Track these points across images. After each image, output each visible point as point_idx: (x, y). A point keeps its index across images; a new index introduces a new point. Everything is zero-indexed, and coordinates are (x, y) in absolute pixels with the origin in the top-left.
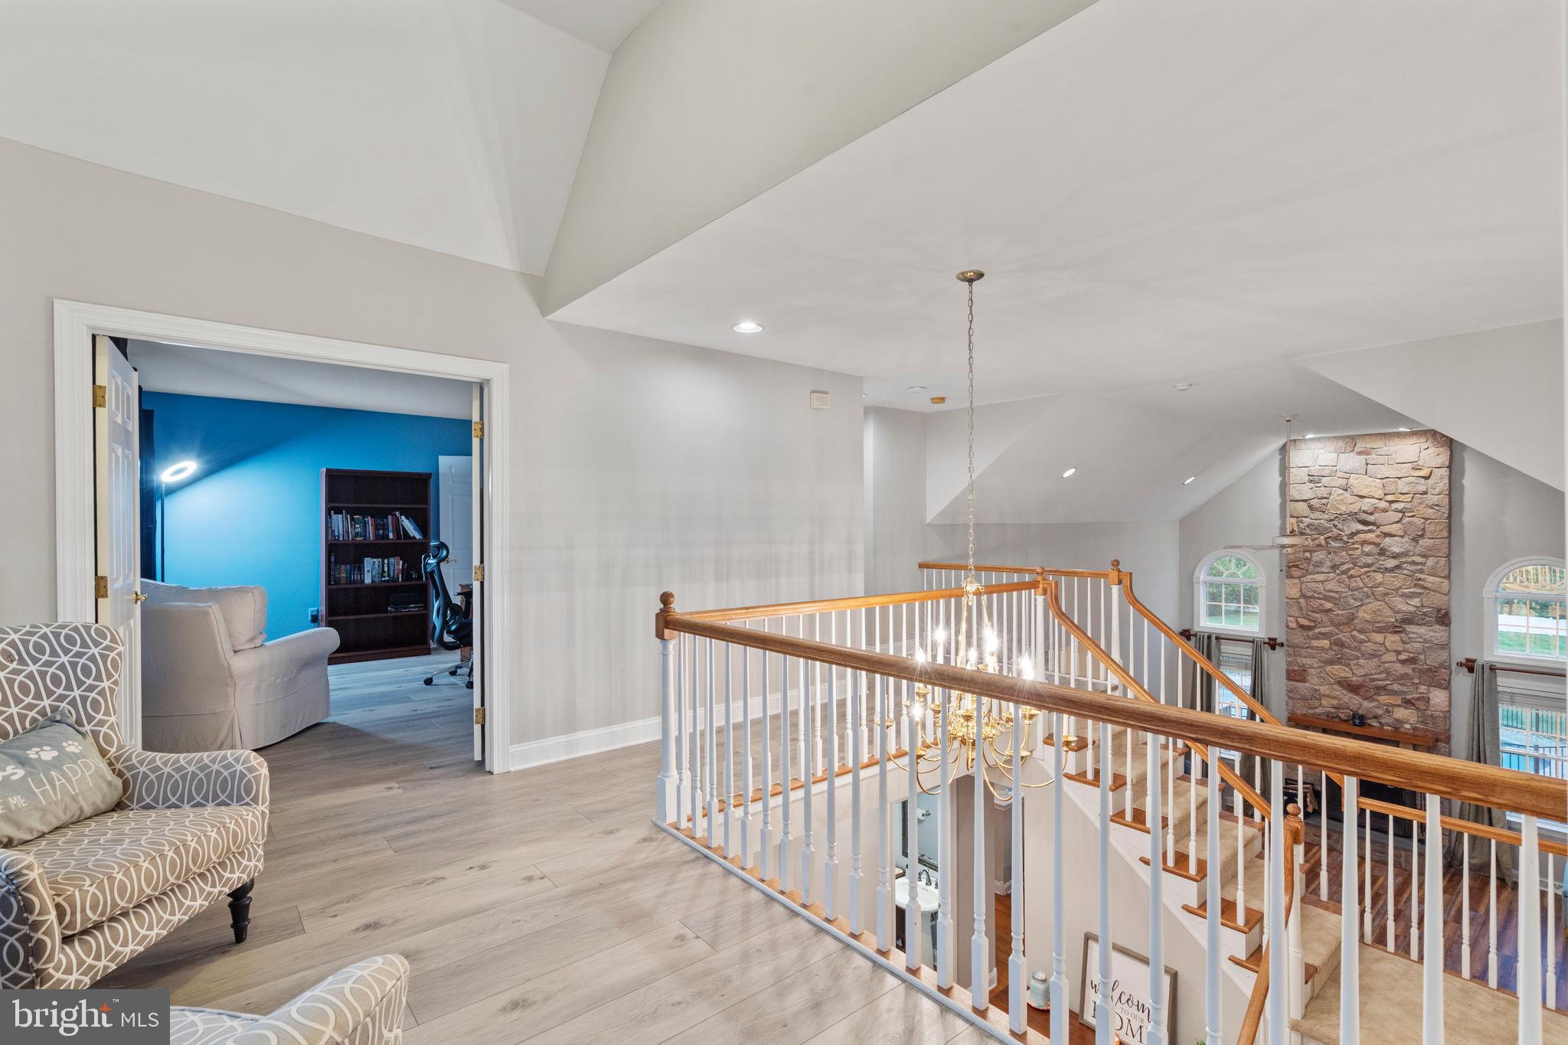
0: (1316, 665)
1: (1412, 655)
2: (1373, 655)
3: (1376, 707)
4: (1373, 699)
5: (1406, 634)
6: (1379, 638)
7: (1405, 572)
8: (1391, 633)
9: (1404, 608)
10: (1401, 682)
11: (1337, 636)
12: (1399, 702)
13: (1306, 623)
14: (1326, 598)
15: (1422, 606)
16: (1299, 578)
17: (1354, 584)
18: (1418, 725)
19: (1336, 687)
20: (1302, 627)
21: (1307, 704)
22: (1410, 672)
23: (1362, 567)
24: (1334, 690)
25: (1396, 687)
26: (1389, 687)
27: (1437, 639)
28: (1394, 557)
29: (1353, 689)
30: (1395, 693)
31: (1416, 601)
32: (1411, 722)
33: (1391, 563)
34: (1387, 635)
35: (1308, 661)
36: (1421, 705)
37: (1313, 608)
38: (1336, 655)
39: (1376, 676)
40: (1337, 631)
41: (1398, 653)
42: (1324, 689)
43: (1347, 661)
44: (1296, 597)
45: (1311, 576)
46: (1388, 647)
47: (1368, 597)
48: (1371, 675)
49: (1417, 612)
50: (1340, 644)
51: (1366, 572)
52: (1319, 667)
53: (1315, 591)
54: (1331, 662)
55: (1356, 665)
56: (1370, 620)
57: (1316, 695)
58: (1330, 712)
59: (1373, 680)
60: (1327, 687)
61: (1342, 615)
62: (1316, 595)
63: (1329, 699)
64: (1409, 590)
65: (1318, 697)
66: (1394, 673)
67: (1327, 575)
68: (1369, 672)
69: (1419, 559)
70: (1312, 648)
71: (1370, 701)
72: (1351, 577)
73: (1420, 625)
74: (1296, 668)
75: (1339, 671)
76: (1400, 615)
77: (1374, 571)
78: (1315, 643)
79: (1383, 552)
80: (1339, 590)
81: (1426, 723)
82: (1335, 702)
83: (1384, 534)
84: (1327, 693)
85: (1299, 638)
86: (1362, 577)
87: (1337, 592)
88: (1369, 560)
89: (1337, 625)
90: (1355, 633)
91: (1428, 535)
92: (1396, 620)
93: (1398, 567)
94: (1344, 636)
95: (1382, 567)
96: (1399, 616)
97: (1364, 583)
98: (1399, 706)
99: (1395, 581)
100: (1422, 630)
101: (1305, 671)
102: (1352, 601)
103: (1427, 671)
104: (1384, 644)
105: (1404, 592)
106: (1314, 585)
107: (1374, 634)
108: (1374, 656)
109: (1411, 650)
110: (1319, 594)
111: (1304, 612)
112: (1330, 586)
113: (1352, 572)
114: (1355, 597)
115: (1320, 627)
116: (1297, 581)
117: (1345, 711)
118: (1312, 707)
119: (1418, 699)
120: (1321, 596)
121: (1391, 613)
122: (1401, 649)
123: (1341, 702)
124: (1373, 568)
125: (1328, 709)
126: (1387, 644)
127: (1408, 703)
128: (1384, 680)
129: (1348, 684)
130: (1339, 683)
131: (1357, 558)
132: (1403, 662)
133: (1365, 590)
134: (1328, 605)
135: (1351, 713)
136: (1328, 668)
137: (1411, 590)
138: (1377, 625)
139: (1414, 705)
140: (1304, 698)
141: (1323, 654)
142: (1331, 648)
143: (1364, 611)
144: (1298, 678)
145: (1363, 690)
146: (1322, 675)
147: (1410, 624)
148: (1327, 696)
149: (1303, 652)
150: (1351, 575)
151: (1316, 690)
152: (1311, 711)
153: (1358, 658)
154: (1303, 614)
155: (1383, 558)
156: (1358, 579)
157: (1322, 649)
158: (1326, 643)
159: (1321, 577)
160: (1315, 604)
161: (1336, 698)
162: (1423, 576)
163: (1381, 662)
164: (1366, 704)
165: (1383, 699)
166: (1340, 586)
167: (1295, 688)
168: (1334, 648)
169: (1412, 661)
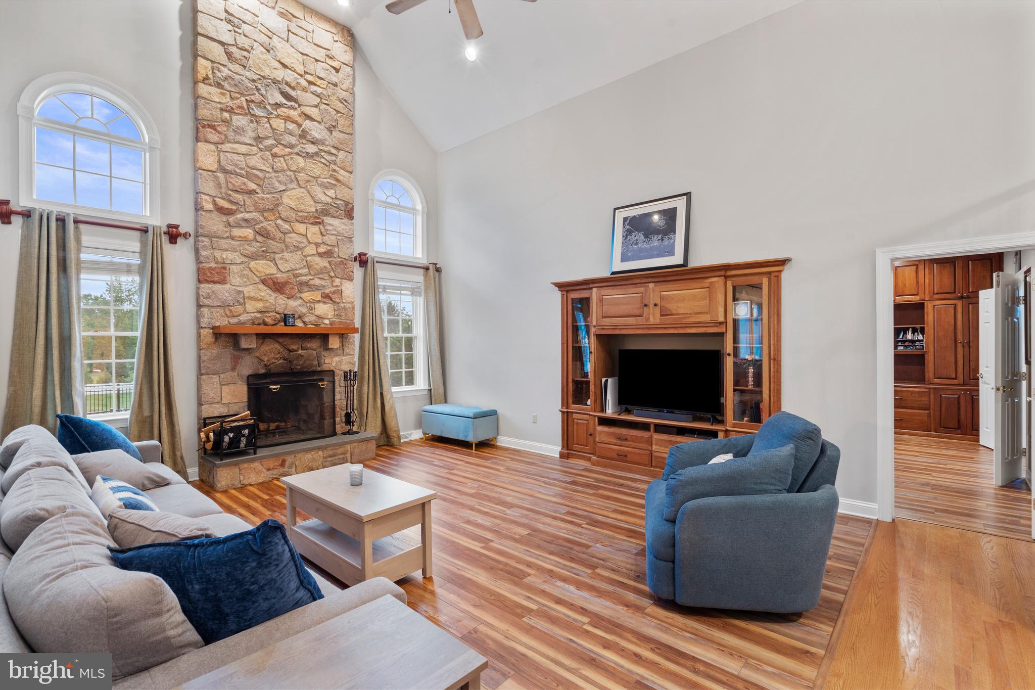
0: (239, 261)
1: (329, 248)
2: (297, 247)
3: (300, 306)
4: (296, 297)
5: (324, 226)
6: (301, 228)
7: (323, 160)
8: (312, 224)
9: (324, 199)
10: (320, 276)
11: (262, 225)
12: (319, 298)
13: (226, 205)
14: (249, 176)
15: (336, 198)
16: (216, 144)
17: (279, 164)
18: (334, 319)
19: (261, 286)
20: (220, 210)
21: (228, 313)
22: (327, 265)
23: (285, 146)
24: (259, 289)
25: (317, 282)
26: (311, 282)
27: (347, 232)
28: (313, 143)
29: (278, 287)
30: (316, 288)
31: (331, 193)
32: (329, 317)
33: (312, 149)
34: (309, 226)
35: (229, 256)
36: (335, 297)
37: (234, 186)
38: (261, 247)
39: (300, 271)
40: (261, 218)
41: (317, 245)
42: (249, 290)
43: (272, 255)
44: (212, 169)
45: (230, 145)
46: (310, 239)
47: (292, 181)
48: (296, 270)
49: (333, 204)
50: (264, 234)
51: (290, 154)
52: (242, 263)
53: (236, 165)
54: (253, 257)
55: (281, 259)
56: (294, 207)
57: (242, 300)
58: (257, 318)
59: (296, 276)
60: (251, 287)
61: (267, 199)
62: (238, 171)
63: (253, 302)
64: (326, 180)
65: (242, 301)
66: (316, 266)
67: (249, 147)
68: (293, 267)
69: (334, 151)
70: (233, 238)
71: (294, 300)
72: (274, 156)
73: (335, 217)
74: (213, 265)
75: (264, 267)
76: (320, 205)
77: (297, 154)
78: (237, 232)
79: (303, 135)
80: (264, 168)
81: (340, 316)
82: (260, 305)
83: (304, 114)
84: (252, 294)
85: (215, 224)
86: (286, 158)
87: (261, 170)
88: (293, 140)
89: (262, 212)
90: (279, 222)
91: (340, 128)
92: (316, 210)
93: (316, 154)
94: (269, 225)
95: (304, 150)
96: (319, 206)
97: (287, 165)
98: (319, 301)
99: (316, 168)
100: (336, 222)
101: (225, 268)
102: (277, 184)
103: (340, 264)
104: (306, 236)
105: (323, 182)
106: (236, 157)
107: (297, 224)
108: (298, 248)
109: (329, 243)
110: (241, 169)
111: (224, 190)
112: (254, 161)
113: (275, 150)
114: (280, 179)
115: (242, 212)
116: (213, 147)
117: (272, 314)
118: (235, 314)
119: (334, 292)
120: (243, 172)
121: (312, 203)
122: (320, 241)
123: (268, 304)
124: (296, 150)
125: (253, 315)
126: (309, 236)
127: (327, 297)
128: (305, 275)
129: (274, 282)
130: (264, 282)
131: (281, 135)
132: (321, 255)
133: (289, 173)
134: (252, 186)
135: (278, 316)
136: (253, 264)
137: (329, 180)
138: (300, 214)
139: (331, 299)
140: (225, 306)
141: (247, 247)
142: (255, 240)
143: (288, 197)
144: (216, 279)
145: (288, 287)
146: (245, 272)
147: (326, 215)
148: (251, 298)
149: (223, 243)
150: (276, 153)
151: (239, 292)
152: (234, 321)
153: (282, 251)
154: (221, 193)
155: (304, 141)
156: (282, 159)
157: (245, 239)
158: (249, 233)
159: (243, 149)
160: (237, 181)
161: (261, 300)
162: (337, 169)
163: (304, 256)
164: (293, 304)
165: (307, 296)
166: (264, 164)
167: (213, 292)
168: (259, 238)
169: (328, 254)
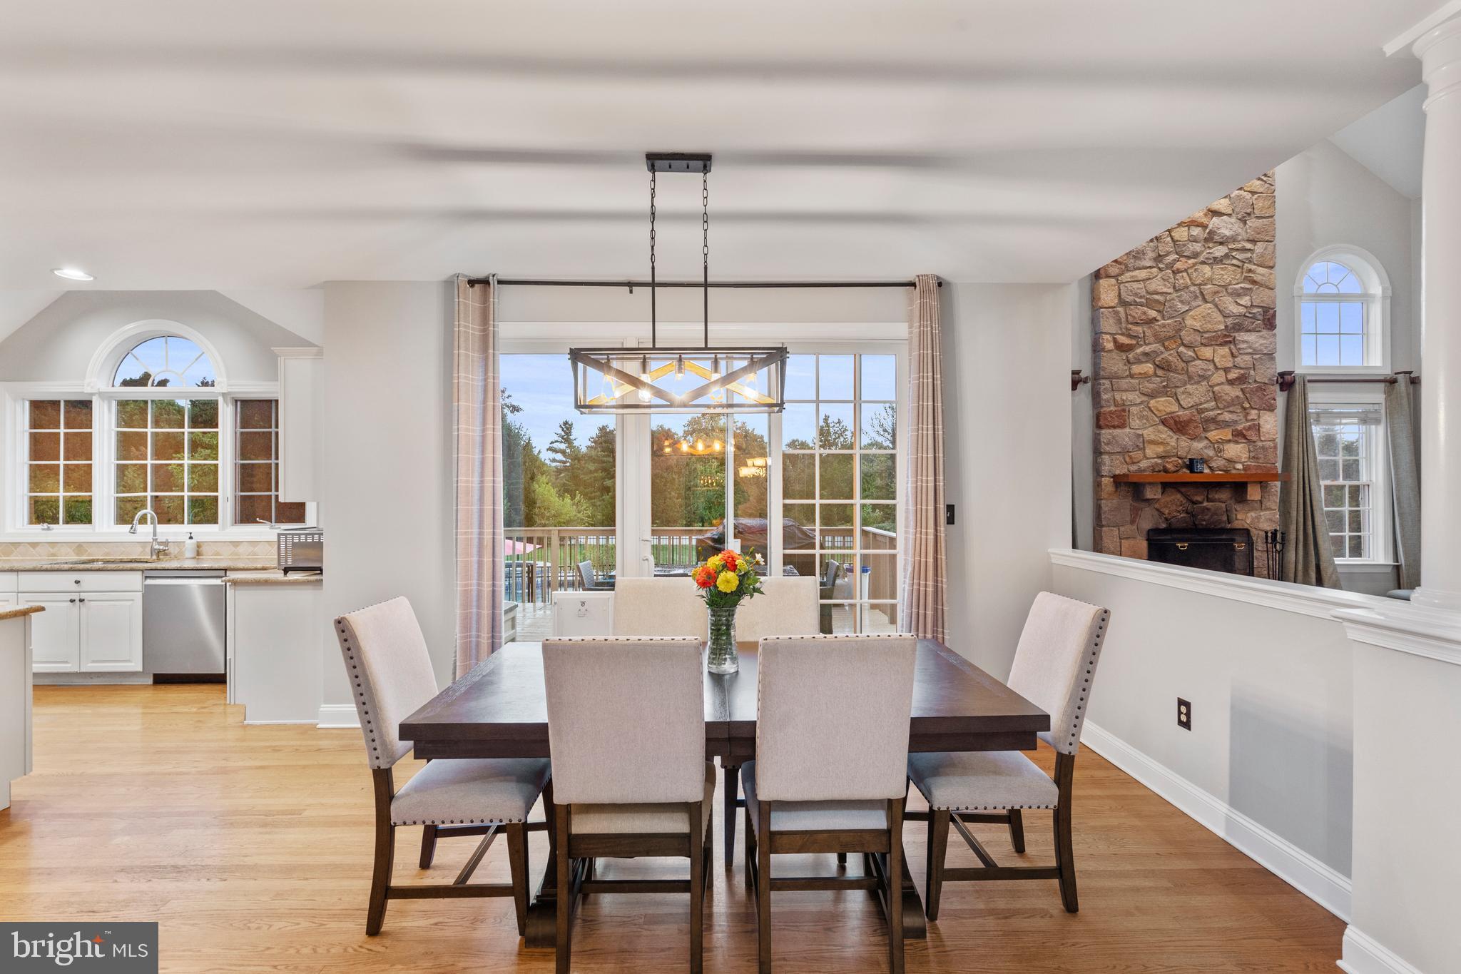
0: (1138, 401)
1: (1242, 372)
2: (1203, 376)
3: (1206, 448)
4: (1201, 438)
5: (1235, 345)
6: (1207, 352)
7: (1235, 262)
8: (1221, 345)
9: (1236, 310)
10: (1231, 409)
11: (1163, 356)
12: (1230, 437)
13: (1123, 340)
14: (1149, 303)
15: (1252, 306)
16: (1116, 277)
17: (1181, 281)
18: (1249, 463)
19: (1161, 427)
20: (1120, 347)
21: (1127, 459)
22: (1240, 394)
23: (1189, 258)
24: (1159, 431)
25: (1227, 416)
26: (1220, 418)
27: (1266, 348)
28: (1221, 243)
29: (1178, 426)
30: (1226, 424)
31: (1245, 301)
32: (1243, 460)
33: (1220, 251)
34: (1216, 348)
35: (1130, 396)
36: (1251, 435)
37: (1134, 317)
38: (1162, 382)
39: (1205, 406)
40: (1162, 349)
41: (1226, 370)
42: (1149, 433)
43: (1173, 390)
44: (1113, 304)
45: (1130, 273)
46: (1218, 364)
47: (1196, 297)
48: (1201, 404)
49: (1247, 314)
50: (1165, 367)
51: (1194, 264)
52: (1142, 403)
53: (1136, 295)
54: (1152, 395)
55: (1183, 393)
56: (1199, 328)
57: (1142, 442)
58: (1157, 464)
59: (1201, 412)
60: (1151, 429)
61: (1169, 324)
62: (1138, 300)
63: (1153, 446)
64: (1240, 285)
65: (1141, 445)
66: (1226, 397)
67: (1149, 270)
68: (1198, 401)
69: (1248, 246)
70: (1132, 376)
71: (1199, 441)
72: (1179, 271)
73: (1250, 331)
74: (1113, 408)
75: (1164, 405)
76: (1231, 319)
77: (1203, 263)
78: (1137, 369)
79: (1210, 238)
80: (1165, 290)
81: (1257, 458)
82: (1160, 449)
83: (1211, 211)
84: (1153, 437)
85: (1113, 363)
86: (1190, 271)
87: (1162, 293)
88: (1197, 247)
89: (1161, 341)
90: (1182, 349)
91: (1257, 213)
92: (1226, 327)
93: (1227, 256)
94: (1170, 355)
95: (1211, 256)
96: (1230, 321)
97: (1191, 279)
98: (1229, 441)
99: (1225, 274)
100: (1251, 337)
101: (1124, 411)
102: (1180, 305)
103: (1257, 390)
104: (1213, 361)
105: (1235, 289)
106: (1135, 285)
107: (1203, 349)
108: (1203, 378)
109: (1242, 366)
110: (1141, 297)
111: (1124, 325)
112: (1156, 285)
113: (1178, 265)
114: (1183, 298)
115: (1141, 346)
116: (1113, 281)
117: (1173, 459)
118: (1135, 461)
119: (1249, 428)
120: (1143, 300)
121: (1221, 318)
122: (1230, 365)
123: (1169, 448)
124: (1201, 258)
125: (1153, 461)
126: (1216, 360)
127: (1239, 436)
128: (1212, 410)
129: (1175, 421)
130: (1164, 422)
131: (1184, 245)
132: (1231, 382)
133: (1192, 288)
134: (1153, 314)
135: (1180, 461)
136: (1153, 403)
137: (1242, 285)
138: (1206, 335)
139: (1244, 437)
140: (1125, 452)
141: (1147, 384)
142: (1156, 375)
143: (1192, 317)
144: (1116, 423)
145: (1192, 426)
146: (1145, 413)
147: (1239, 330)
148: (1152, 442)
149: (1124, 383)
150: (1178, 269)
151: (1139, 436)
152: (1133, 468)
153: (1185, 384)
154: (1121, 329)
155: (1211, 245)
156: (1185, 274)
157: (1145, 376)
158: (1148, 367)
159: (1142, 274)
160: (1137, 312)
161: (1162, 443)
162: (1253, 267)
163: (1210, 386)
164: (1198, 445)
165: (1214, 435)
166: (1165, 286)
167: (1114, 437)
168: (1160, 372)
169: (1242, 379)
